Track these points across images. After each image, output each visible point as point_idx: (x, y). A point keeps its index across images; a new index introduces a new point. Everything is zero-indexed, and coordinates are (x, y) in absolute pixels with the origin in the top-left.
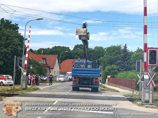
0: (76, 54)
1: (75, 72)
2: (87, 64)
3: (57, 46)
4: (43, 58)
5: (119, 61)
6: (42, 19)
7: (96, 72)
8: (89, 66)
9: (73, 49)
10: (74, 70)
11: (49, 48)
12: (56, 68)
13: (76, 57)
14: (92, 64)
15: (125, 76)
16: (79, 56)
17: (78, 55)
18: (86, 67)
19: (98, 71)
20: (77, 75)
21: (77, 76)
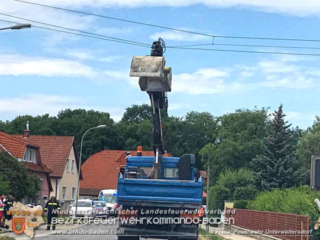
0: (128, 135)
1: (128, 188)
2: (163, 165)
3: (72, 109)
4: (28, 146)
5: (259, 158)
6: (29, 26)
7: (191, 191)
8: (169, 173)
9: (123, 119)
10: (124, 184)
11: (48, 115)
12: (70, 178)
13: (131, 144)
14: (178, 165)
15: (278, 204)
16: (138, 140)
17: (137, 138)
18: (162, 176)
19: (197, 187)
20: (133, 199)
21: (134, 204)
